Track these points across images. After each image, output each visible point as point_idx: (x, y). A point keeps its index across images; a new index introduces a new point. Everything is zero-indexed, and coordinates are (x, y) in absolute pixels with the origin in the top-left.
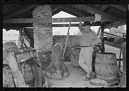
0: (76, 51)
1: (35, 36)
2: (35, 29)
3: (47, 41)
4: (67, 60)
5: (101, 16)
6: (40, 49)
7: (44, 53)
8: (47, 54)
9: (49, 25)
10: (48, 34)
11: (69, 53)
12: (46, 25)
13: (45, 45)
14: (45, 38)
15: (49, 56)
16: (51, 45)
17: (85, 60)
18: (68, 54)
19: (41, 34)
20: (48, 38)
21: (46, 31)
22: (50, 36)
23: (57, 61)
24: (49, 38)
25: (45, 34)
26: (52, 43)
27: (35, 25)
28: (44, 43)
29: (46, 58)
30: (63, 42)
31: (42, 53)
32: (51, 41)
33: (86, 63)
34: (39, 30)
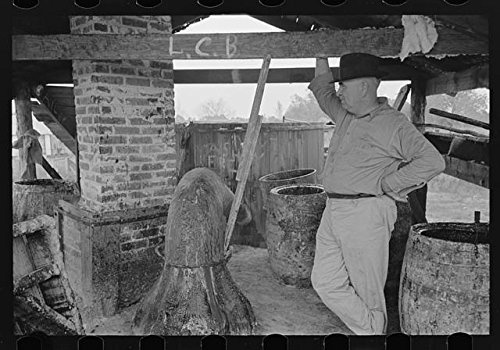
0: (293, 206)
1: (85, 129)
2: (80, 92)
3: (144, 156)
4: (250, 238)
5: (436, 26)
6: (105, 199)
7: (130, 221)
8: (148, 222)
9: (153, 74)
10: (151, 119)
11: (257, 206)
12: (141, 74)
13: (133, 177)
14: (134, 141)
15: (154, 231)
16: (166, 174)
17: (350, 271)
18: (255, 210)
19: (114, 121)
20: (149, 140)
21: (141, 102)
22: (160, 132)
23: (196, 270)
24: (156, 141)
25: (133, 121)
26: (171, 166)
27: (81, 72)
28: (132, 165)
29: (140, 244)
30: (230, 156)
31: (119, 222)
32: (166, 157)
33: (350, 285)
34: (98, 99)
